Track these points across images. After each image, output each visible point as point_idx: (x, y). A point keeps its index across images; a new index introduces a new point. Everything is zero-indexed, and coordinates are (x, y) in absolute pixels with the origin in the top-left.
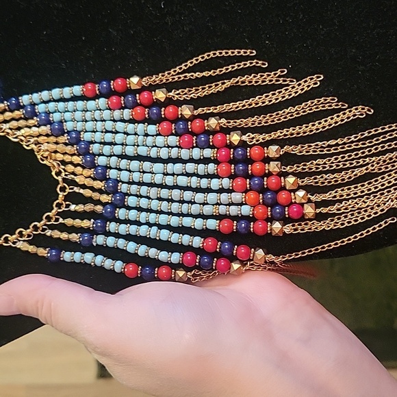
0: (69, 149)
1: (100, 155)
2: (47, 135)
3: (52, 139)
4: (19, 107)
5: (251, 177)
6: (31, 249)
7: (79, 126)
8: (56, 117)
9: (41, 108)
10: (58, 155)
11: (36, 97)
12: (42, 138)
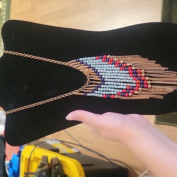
0: (92, 71)
1: (100, 72)
2: (87, 68)
3: (88, 69)
4: (79, 61)
5: (138, 77)
6: (79, 94)
7: (95, 66)
8: (88, 64)
9: (85, 61)
10: (89, 73)
11: (83, 59)
12: (85, 69)
